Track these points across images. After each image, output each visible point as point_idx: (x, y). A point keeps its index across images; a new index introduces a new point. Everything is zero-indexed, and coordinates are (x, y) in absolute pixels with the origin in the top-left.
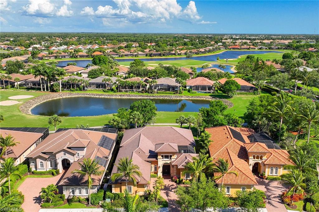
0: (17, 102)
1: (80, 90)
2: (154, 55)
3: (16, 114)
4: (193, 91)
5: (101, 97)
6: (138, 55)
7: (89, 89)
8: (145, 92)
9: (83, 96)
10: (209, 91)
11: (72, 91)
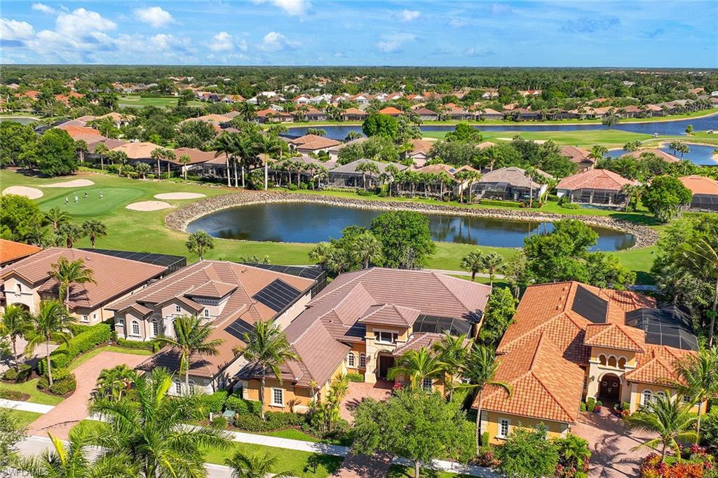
0: (167, 206)
1: (308, 188)
2: (523, 117)
3: (152, 228)
4: (572, 203)
5: (347, 205)
6: (483, 117)
7: (330, 188)
8: (451, 200)
9: (309, 201)
10: (615, 205)
11: (291, 189)
